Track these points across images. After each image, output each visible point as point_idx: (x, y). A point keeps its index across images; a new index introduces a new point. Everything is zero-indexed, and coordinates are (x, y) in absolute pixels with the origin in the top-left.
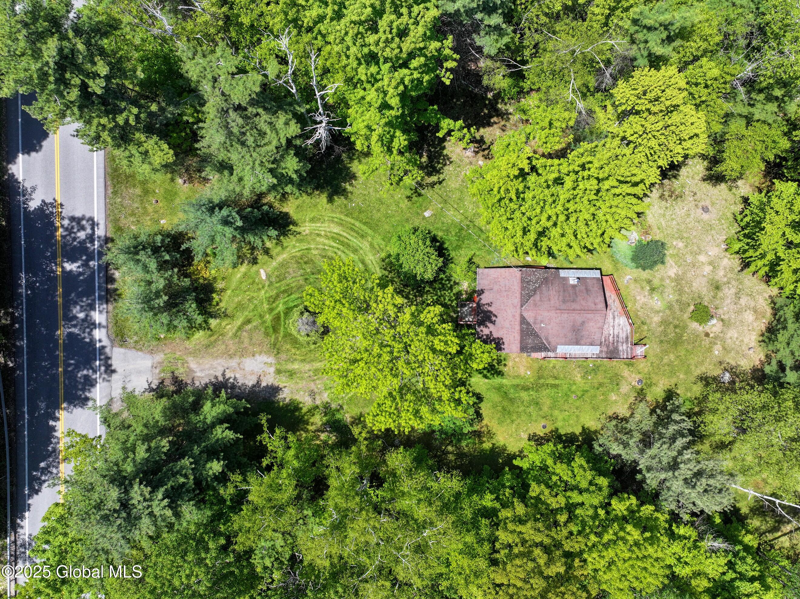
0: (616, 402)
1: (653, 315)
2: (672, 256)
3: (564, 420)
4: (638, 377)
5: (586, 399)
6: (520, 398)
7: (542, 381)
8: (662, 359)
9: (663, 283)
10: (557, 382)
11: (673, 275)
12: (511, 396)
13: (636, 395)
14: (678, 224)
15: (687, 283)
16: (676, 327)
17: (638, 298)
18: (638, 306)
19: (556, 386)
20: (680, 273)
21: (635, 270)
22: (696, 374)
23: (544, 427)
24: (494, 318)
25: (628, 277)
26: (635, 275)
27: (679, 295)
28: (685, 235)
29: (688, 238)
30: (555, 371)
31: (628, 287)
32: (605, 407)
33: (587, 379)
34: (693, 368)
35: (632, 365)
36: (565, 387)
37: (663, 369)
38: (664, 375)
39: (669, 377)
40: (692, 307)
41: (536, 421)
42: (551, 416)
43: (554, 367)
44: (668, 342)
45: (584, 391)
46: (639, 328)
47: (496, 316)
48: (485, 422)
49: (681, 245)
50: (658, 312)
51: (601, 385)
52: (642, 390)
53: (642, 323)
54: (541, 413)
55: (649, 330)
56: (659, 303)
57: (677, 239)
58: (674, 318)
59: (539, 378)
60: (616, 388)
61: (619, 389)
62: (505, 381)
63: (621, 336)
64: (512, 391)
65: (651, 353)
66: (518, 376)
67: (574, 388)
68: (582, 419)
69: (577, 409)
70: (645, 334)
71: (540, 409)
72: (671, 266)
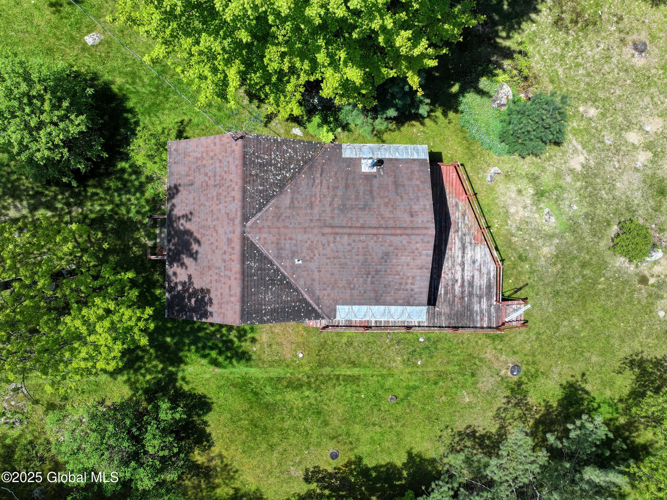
0: (470, 406)
1: (541, 242)
2: (576, 132)
3: (373, 442)
4: (511, 360)
5: (413, 402)
6: (285, 403)
7: (326, 370)
8: (558, 325)
9: (561, 182)
10: (356, 371)
11: (579, 168)
12: (269, 399)
13: (508, 393)
14: (588, 75)
15: (605, 182)
16: (584, 265)
17: (512, 210)
18: (512, 225)
19: (354, 379)
20: (592, 163)
21: (506, 158)
22: (622, 355)
23: (334, 456)
25: (493, 170)
26: (507, 167)
27: (591, 204)
28: (601, 95)
29: (607, 99)
30: (351, 350)
31: (492, 189)
32: (452, 415)
33: (415, 364)
34: (616, 343)
35: (501, 338)
36: (372, 381)
37: (559, 344)
38: (561, 356)
39: (570, 360)
40: (615, 228)
41: (319, 445)
42: (348, 434)
43: (350, 344)
44: (570, 295)
45: (408, 388)
46: (514, 267)
48: (215, 450)
49: (593, 112)
50: (551, 237)
51: (441, 375)
52: (519, 384)
53: (520, 257)
54: (326, 430)
55: (532, 272)
56: (553, 219)
57: (585, 101)
58: (580, 249)
59: (321, 365)
60: (470, 381)
61: (475, 383)
62: (254, 372)
63: (477, 282)
64: (268, 389)
65: (537, 314)
66: (279, 362)
67: (390, 381)
68: (408, 439)
69: (397, 420)
70: (525, 278)
71: (326, 423)
72: (575, 151)
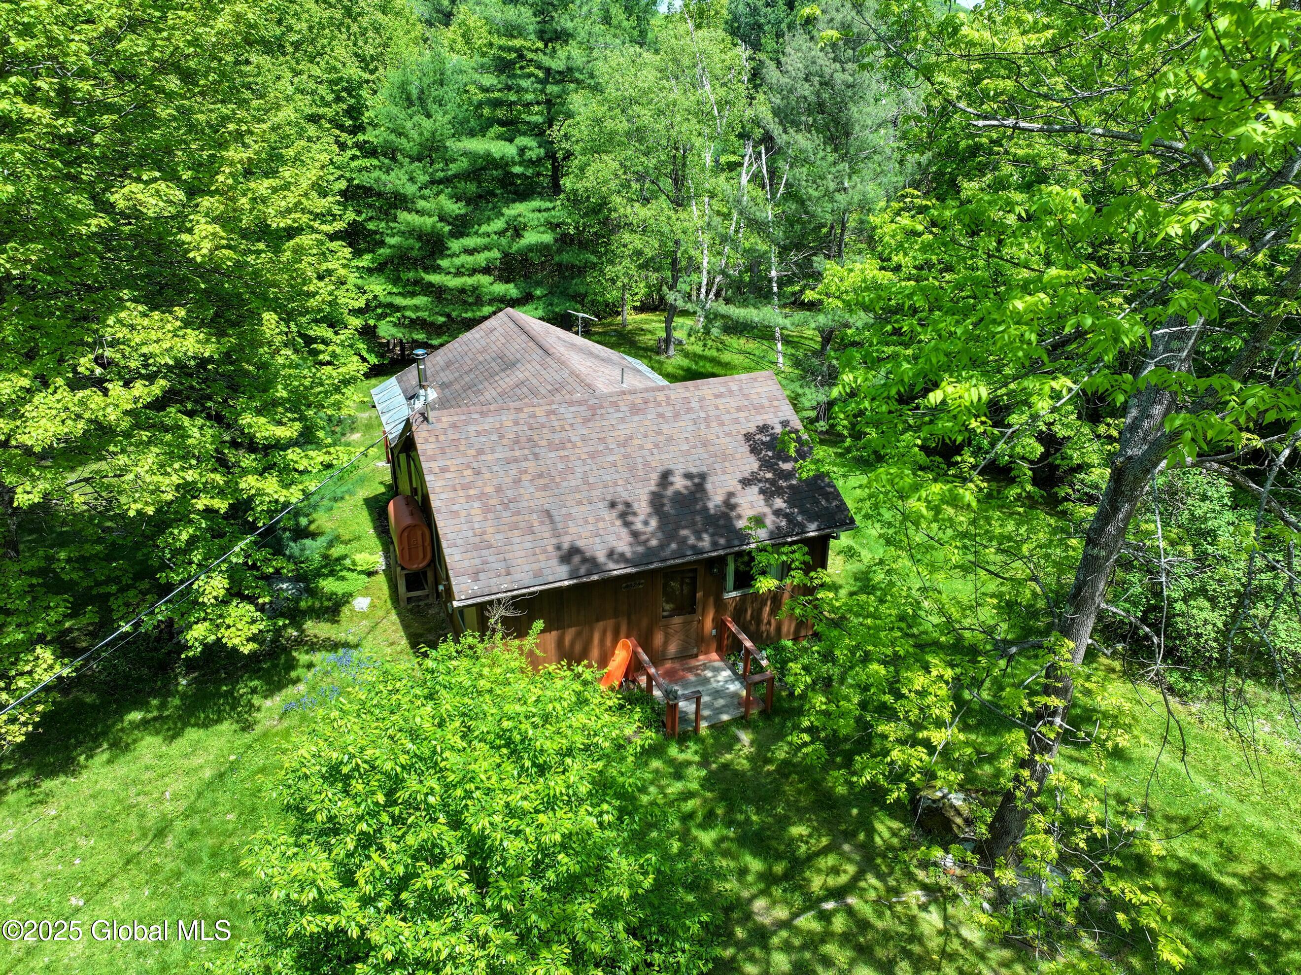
24: (679, 483)
47: (665, 477)
